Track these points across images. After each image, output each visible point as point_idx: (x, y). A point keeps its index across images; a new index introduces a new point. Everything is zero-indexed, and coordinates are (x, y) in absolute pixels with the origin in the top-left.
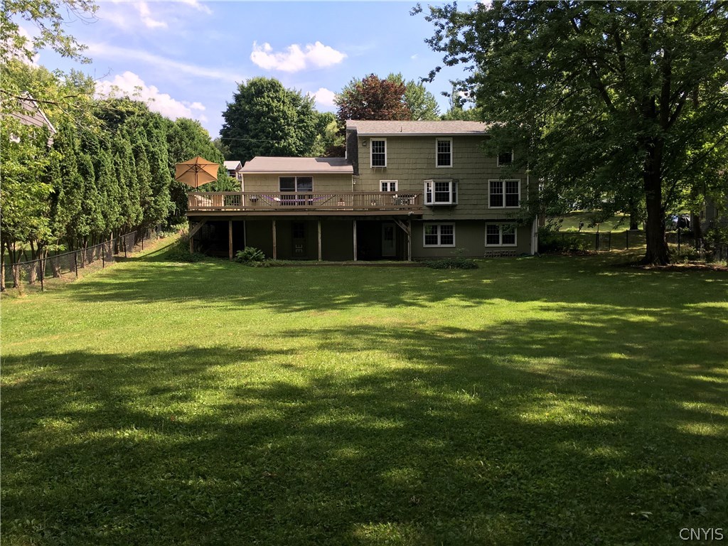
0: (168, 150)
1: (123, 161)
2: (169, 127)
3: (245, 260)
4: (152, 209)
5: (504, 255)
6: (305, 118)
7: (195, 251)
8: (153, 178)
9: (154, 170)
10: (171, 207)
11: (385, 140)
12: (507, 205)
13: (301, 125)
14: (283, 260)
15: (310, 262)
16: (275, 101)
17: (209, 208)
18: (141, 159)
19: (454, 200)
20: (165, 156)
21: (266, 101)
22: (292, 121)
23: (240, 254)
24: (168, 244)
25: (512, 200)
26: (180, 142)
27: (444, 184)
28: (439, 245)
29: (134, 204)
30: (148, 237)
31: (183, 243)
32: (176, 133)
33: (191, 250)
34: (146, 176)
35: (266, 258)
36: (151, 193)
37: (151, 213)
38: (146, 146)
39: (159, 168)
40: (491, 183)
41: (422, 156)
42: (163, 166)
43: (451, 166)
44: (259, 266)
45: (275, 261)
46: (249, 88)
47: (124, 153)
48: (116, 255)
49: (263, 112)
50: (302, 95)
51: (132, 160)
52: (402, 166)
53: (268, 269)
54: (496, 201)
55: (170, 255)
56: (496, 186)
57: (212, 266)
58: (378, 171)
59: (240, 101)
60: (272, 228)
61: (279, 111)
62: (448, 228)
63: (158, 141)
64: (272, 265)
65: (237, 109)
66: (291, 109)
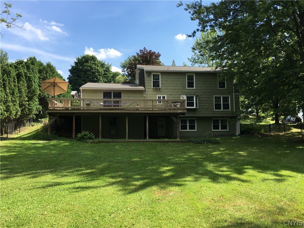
0: (39, 77)
1: (9, 80)
2: (40, 65)
3: (82, 139)
4: (26, 109)
5: (221, 135)
6: (107, 73)
7: (51, 134)
8: (28, 91)
9: (29, 87)
10: (39, 108)
11: (160, 74)
12: (223, 109)
13: (105, 76)
14: (105, 138)
15: (122, 140)
16: (94, 65)
17: (61, 108)
18: (22, 80)
19: (196, 106)
20: (37, 80)
21: (89, 65)
22: (101, 74)
23: (79, 135)
24: (36, 129)
25: (226, 106)
26: (46, 74)
27: (191, 97)
28: (188, 130)
29: (14, 105)
30: (24, 125)
31: (45, 129)
32: (44, 68)
33: (49, 133)
34: (24, 89)
35: (95, 137)
36: (26, 99)
37: (26, 111)
38: (25, 73)
39: (32, 86)
40: (215, 97)
41: (179, 82)
42: (35, 85)
43: (194, 88)
44: (92, 143)
45: (100, 139)
46: (82, 59)
47: (10, 75)
48: (2, 136)
49: (88, 69)
50: (106, 63)
51: (15, 79)
52: (169, 88)
53: (97, 145)
54: (218, 106)
55: (36, 136)
56: (218, 98)
57: (62, 143)
58: (156, 90)
59: (77, 65)
60: (99, 120)
61: (95, 69)
62: (193, 121)
63: (33, 71)
64: (99, 142)
65: (76, 68)
66: (101, 68)
